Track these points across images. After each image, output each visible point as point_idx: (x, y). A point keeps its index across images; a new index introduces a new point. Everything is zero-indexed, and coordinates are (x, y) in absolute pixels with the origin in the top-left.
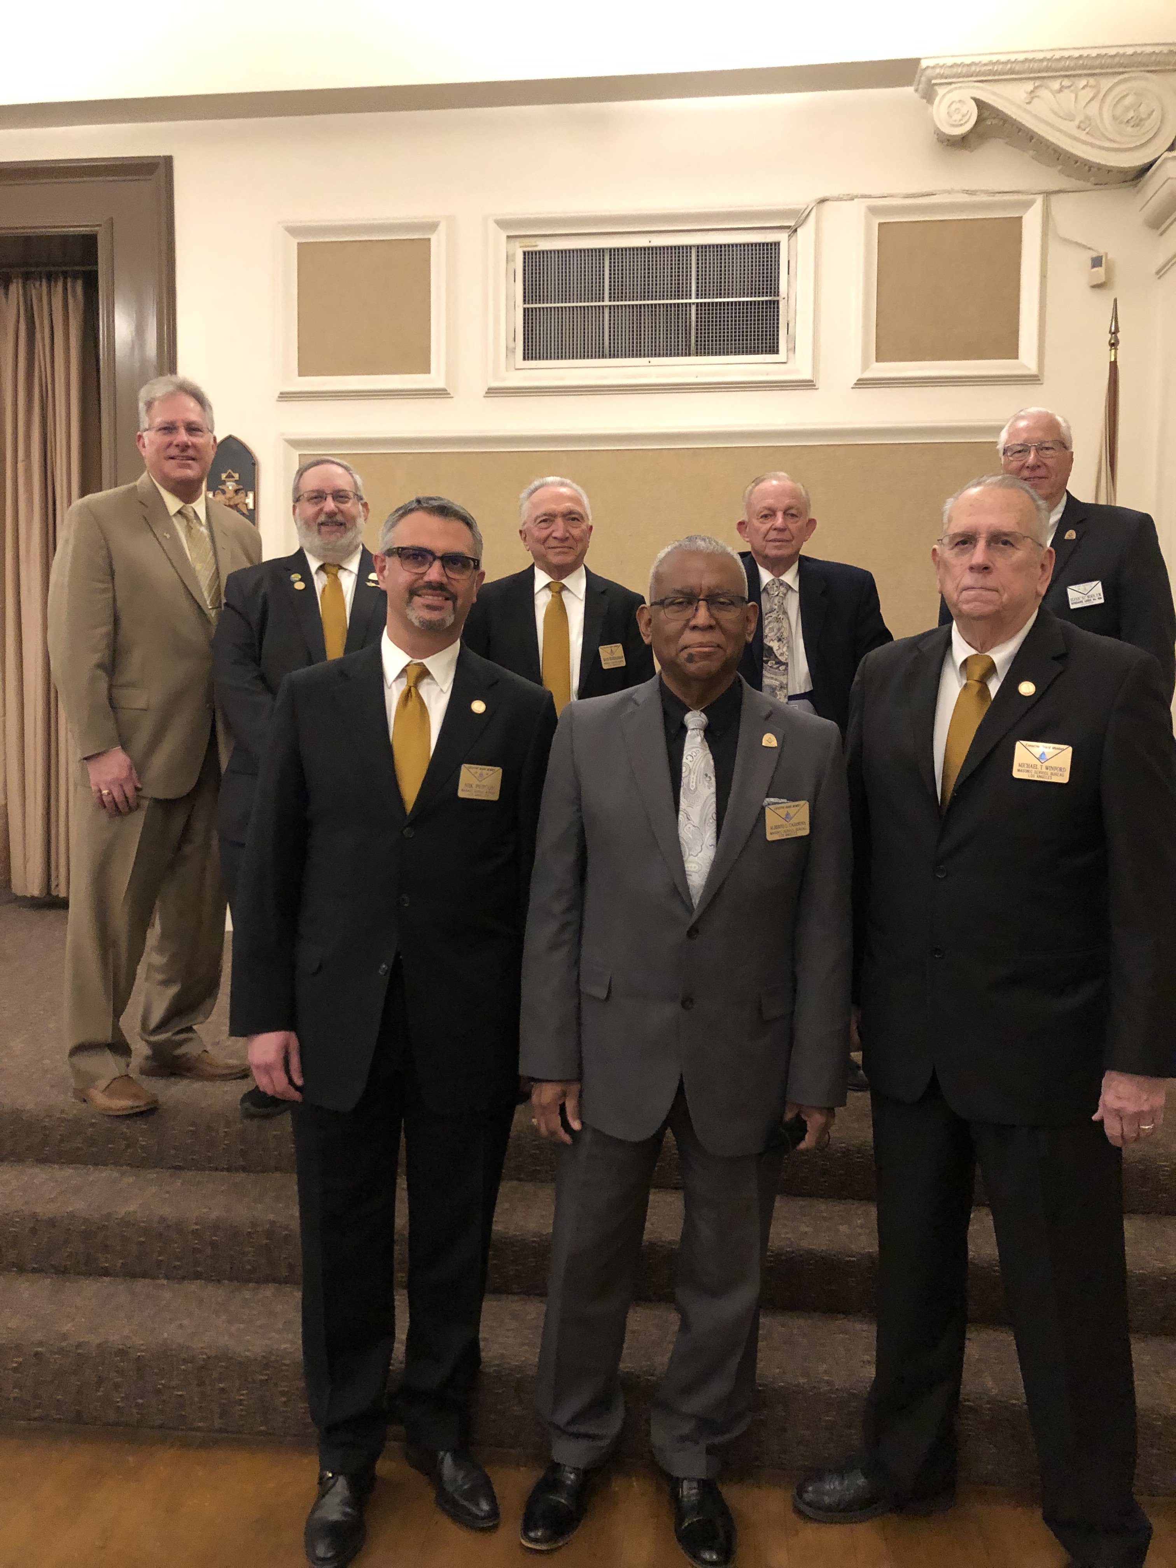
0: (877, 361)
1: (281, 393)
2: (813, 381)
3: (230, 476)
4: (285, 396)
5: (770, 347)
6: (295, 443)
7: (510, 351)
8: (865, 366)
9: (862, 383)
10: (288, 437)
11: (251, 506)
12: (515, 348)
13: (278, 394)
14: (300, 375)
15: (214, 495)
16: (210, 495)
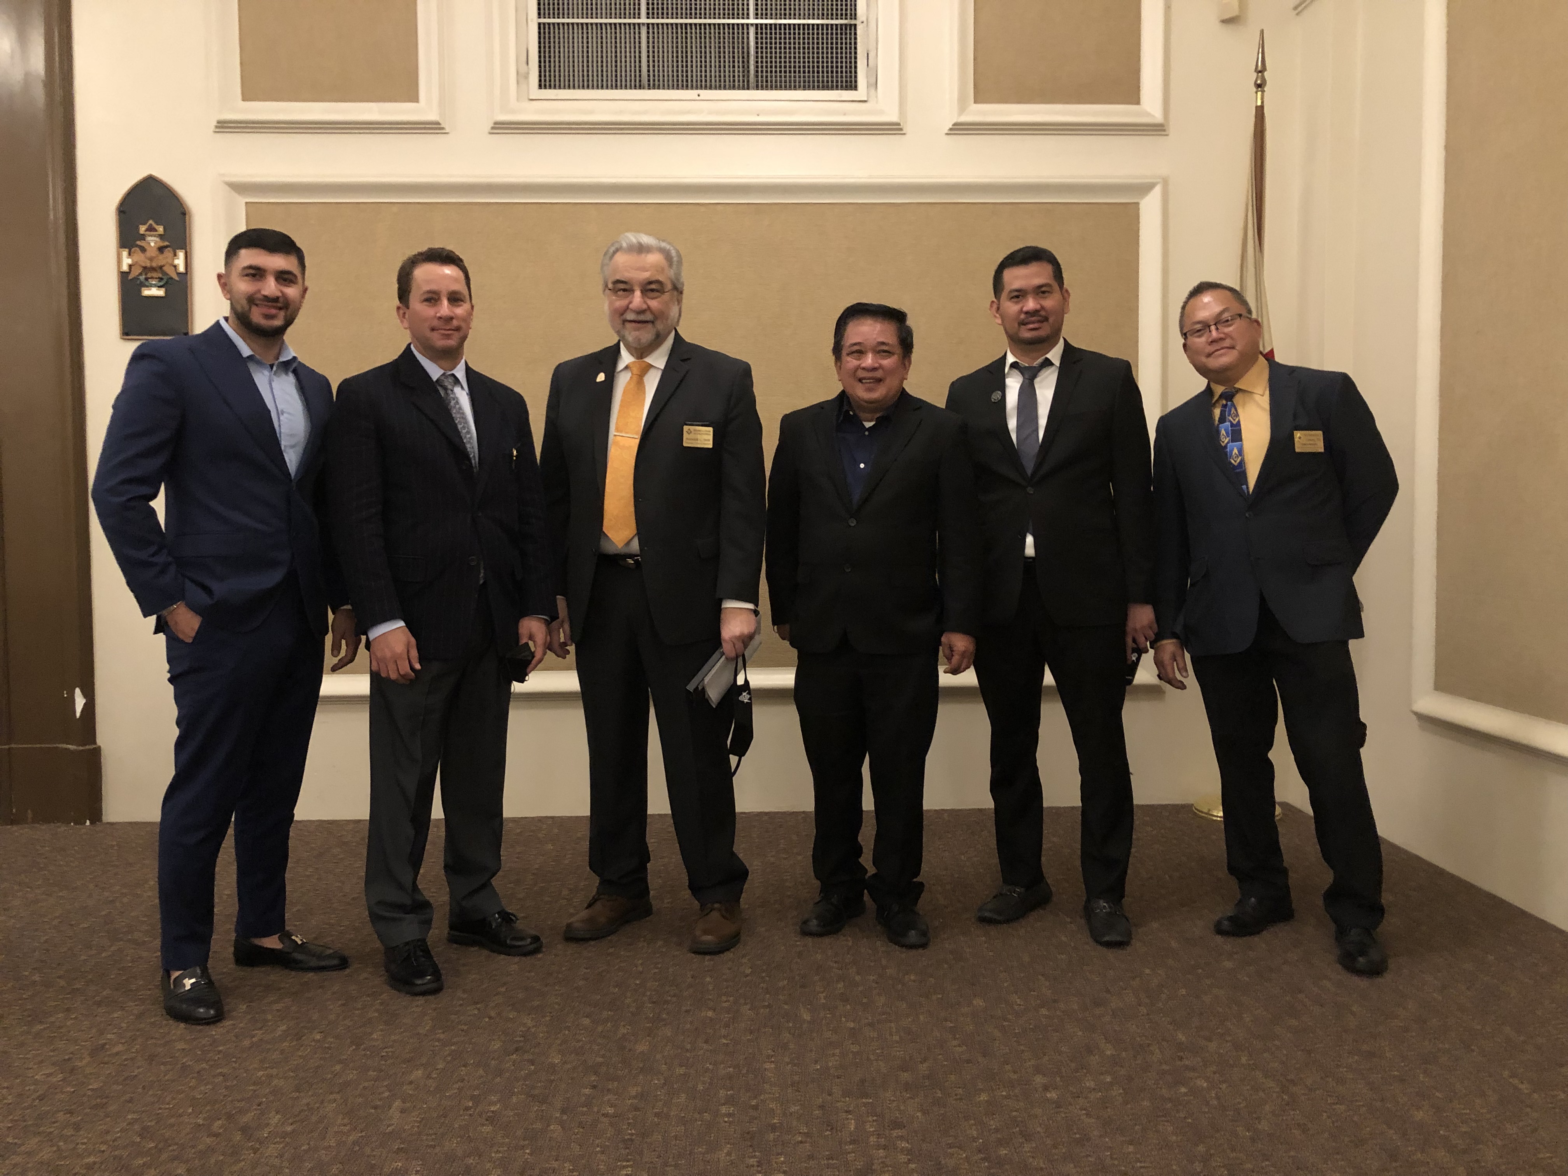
0: (975, 102)
1: (218, 122)
2: (899, 124)
3: (151, 229)
4: (223, 126)
5: (846, 82)
6: (239, 188)
7: (522, 77)
8: (962, 109)
9: (959, 129)
10: (227, 179)
11: (182, 269)
12: (528, 73)
13: (215, 123)
14: (244, 99)
15: (130, 254)
16: (125, 253)
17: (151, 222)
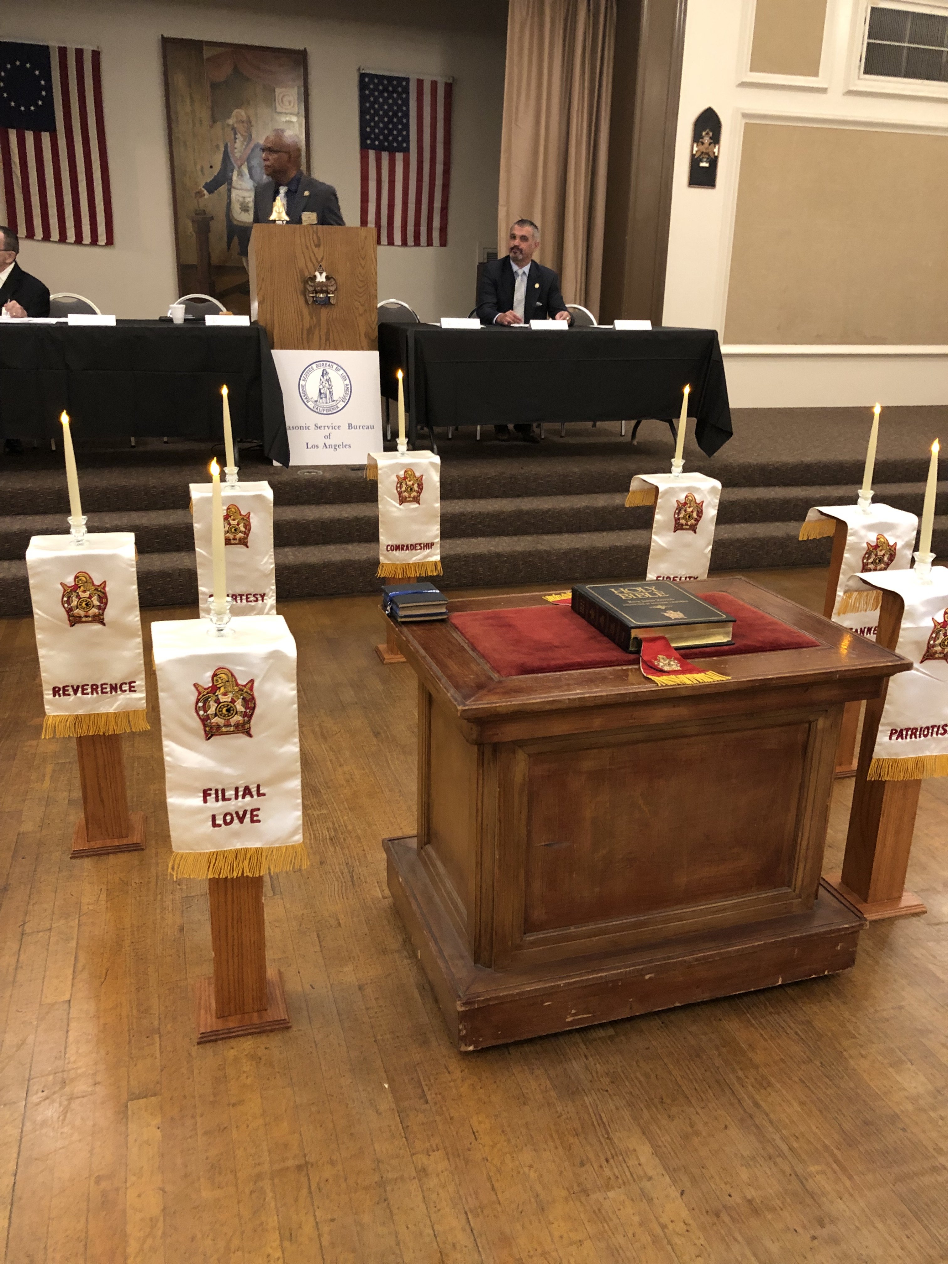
1: (739, 82)
3: (707, 134)
4: (743, 85)
6: (745, 115)
7: (859, 67)
10: (741, 111)
11: (716, 154)
14: (750, 71)
15: (697, 146)
16: (695, 145)
17: (708, 130)
